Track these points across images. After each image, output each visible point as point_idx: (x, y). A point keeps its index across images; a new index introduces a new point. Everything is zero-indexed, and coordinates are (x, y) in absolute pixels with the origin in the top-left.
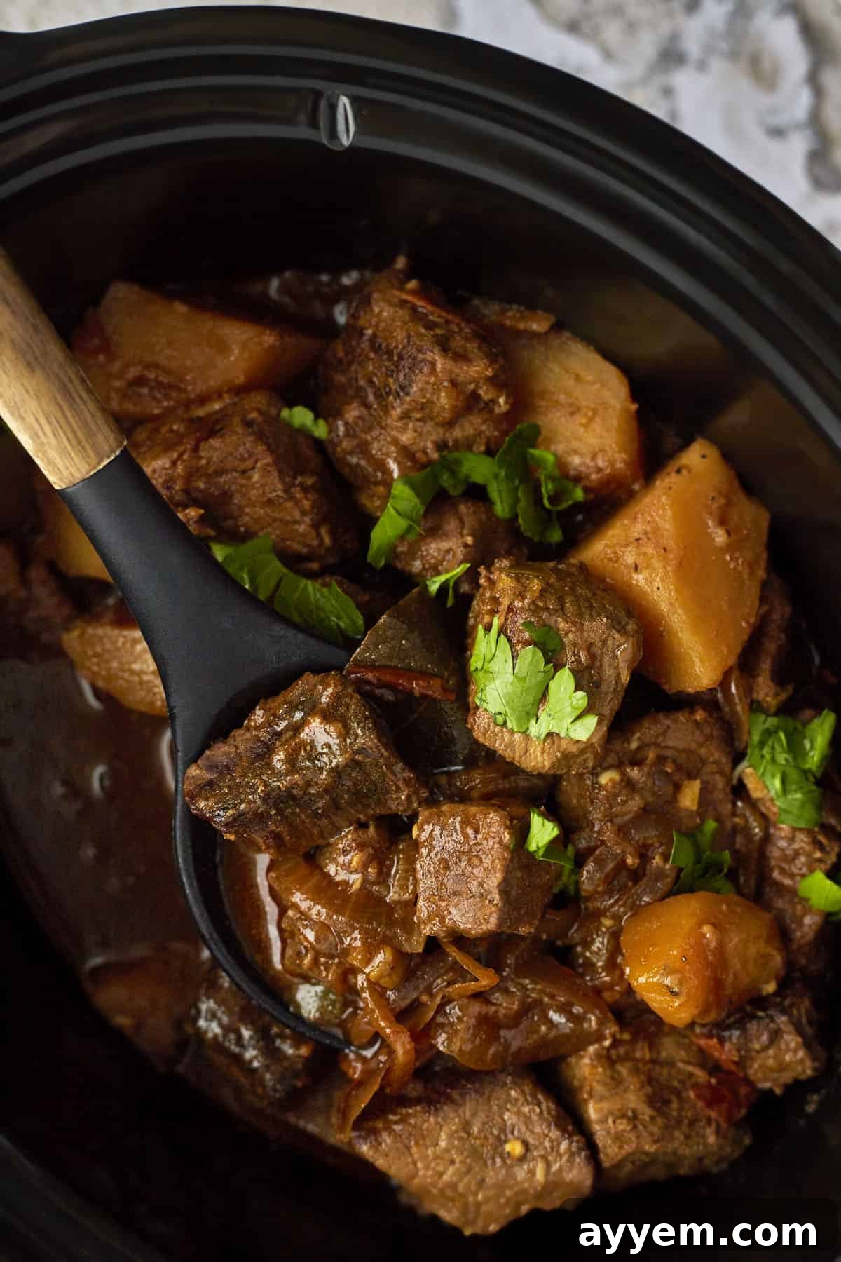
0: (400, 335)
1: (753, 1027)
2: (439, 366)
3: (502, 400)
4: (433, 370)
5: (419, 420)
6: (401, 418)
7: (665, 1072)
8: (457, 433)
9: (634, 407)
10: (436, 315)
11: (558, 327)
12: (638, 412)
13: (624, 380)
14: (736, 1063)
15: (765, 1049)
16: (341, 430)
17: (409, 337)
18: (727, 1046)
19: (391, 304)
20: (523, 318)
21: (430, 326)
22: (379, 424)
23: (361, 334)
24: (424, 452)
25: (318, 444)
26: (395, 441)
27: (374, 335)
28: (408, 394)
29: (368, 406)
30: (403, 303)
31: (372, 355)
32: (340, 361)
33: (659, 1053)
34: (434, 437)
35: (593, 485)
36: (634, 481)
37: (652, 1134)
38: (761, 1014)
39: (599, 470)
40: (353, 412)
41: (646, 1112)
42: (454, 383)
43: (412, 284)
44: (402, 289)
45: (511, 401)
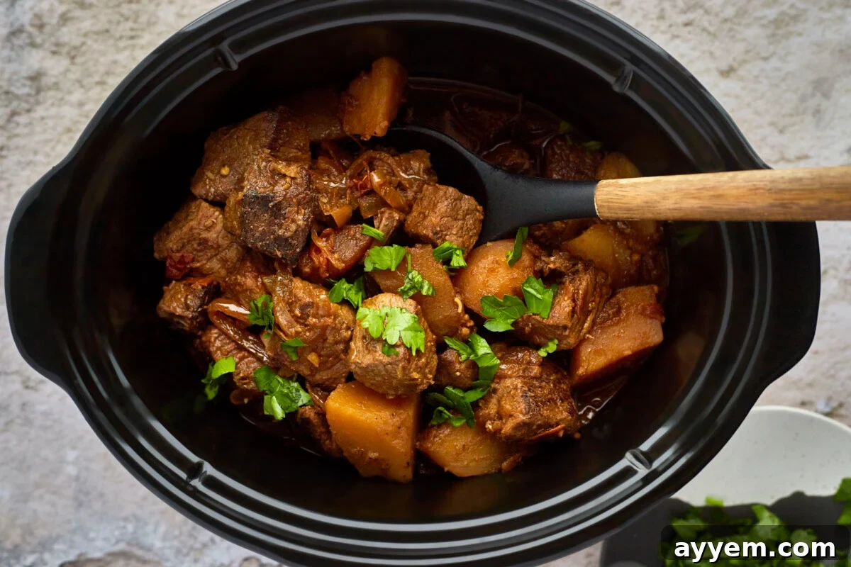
0: (545, 413)
1: (198, 302)
2: (521, 416)
3: (490, 427)
4: (522, 413)
5: (510, 391)
6: (517, 386)
7: (209, 254)
8: (494, 401)
9: (446, 469)
10: (542, 433)
11: (500, 470)
12: (443, 469)
13: (459, 476)
14: (190, 284)
15: (186, 299)
16: (534, 360)
17: (542, 415)
18: (200, 287)
19: (560, 420)
20: (514, 461)
21: (540, 427)
22: (523, 377)
23: (561, 399)
24: (497, 383)
25: (538, 347)
26: (510, 377)
27: (556, 404)
28: (522, 396)
29: (533, 378)
30: (557, 424)
31: (550, 396)
32: (560, 383)
33: (218, 260)
34: (500, 391)
35: (432, 429)
36: (420, 445)
37: (196, 229)
38: (200, 309)
39: (435, 437)
40: (536, 370)
41: (205, 235)
42: (511, 416)
43: (561, 434)
44: (563, 428)
45: (488, 430)
